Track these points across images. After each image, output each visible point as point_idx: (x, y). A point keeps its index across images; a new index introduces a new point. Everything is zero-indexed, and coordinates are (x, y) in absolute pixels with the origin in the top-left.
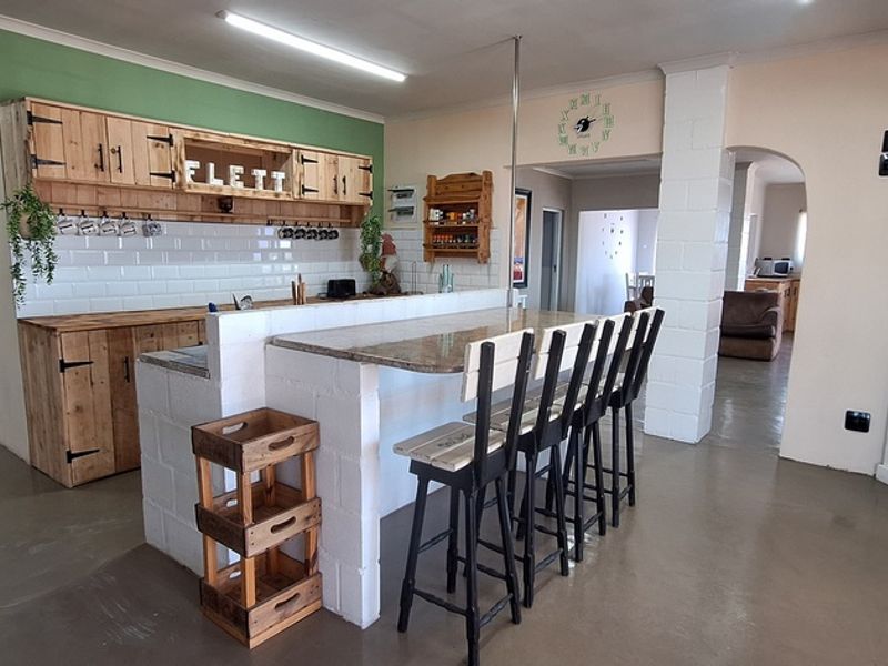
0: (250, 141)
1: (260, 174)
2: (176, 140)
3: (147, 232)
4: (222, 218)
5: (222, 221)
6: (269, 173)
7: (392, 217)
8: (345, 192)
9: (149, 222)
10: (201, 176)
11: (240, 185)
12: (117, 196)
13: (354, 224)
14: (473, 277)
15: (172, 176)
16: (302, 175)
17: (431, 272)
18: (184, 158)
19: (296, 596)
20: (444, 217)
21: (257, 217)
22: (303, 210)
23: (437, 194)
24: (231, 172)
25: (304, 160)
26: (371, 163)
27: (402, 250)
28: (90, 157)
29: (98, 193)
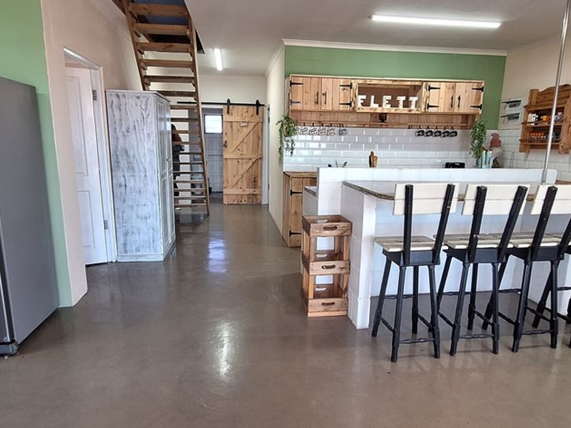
0: (395, 81)
1: (402, 99)
2: (354, 86)
3: (341, 134)
4: (381, 125)
5: (381, 127)
6: (407, 98)
7: (504, 122)
8: (459, 106)
9: (342, 128)
10: (366, 103)
11: (389, 106)
12: (328, 116)
13: (468, 127)
14: (557, 164)
15: (350, 104)
16: (428, 97)
17: (526, 160)
18: (357, 94)
19: (333, 303)
20: (539, 119)
21: (402, 124)
22: (434, 119)
23: (537, 102)
24: (384, 100)
25: (430, 88)
26: (483, 85)
27: (508, 144)
28: (313, 98)
29: (321, 115)
